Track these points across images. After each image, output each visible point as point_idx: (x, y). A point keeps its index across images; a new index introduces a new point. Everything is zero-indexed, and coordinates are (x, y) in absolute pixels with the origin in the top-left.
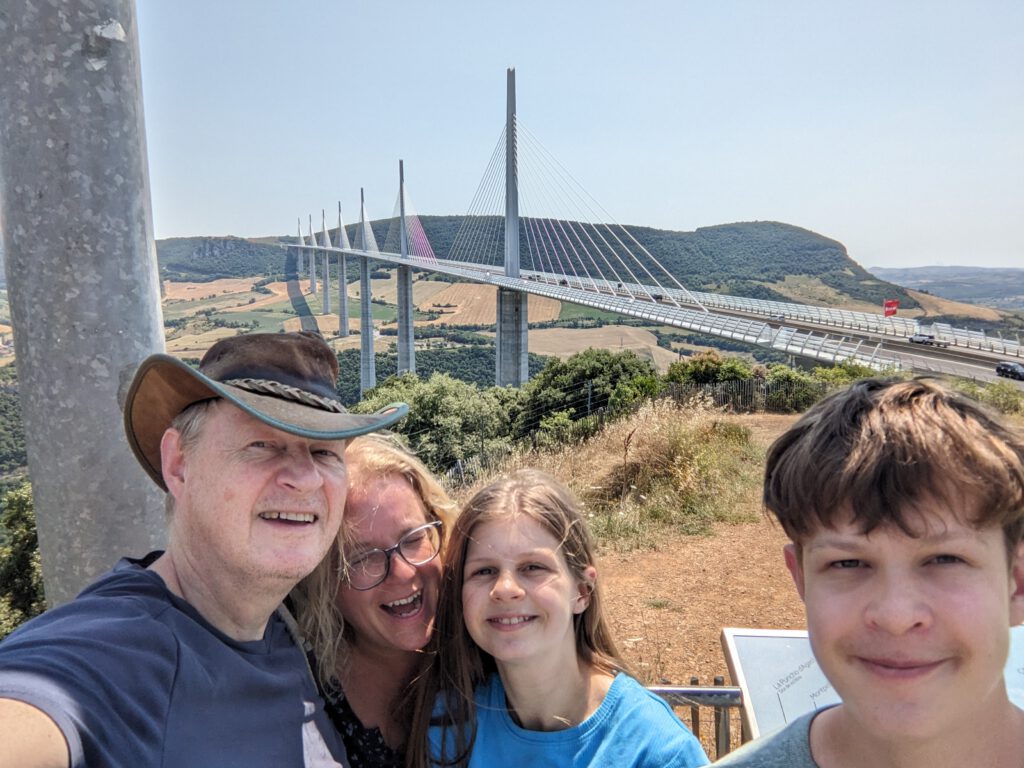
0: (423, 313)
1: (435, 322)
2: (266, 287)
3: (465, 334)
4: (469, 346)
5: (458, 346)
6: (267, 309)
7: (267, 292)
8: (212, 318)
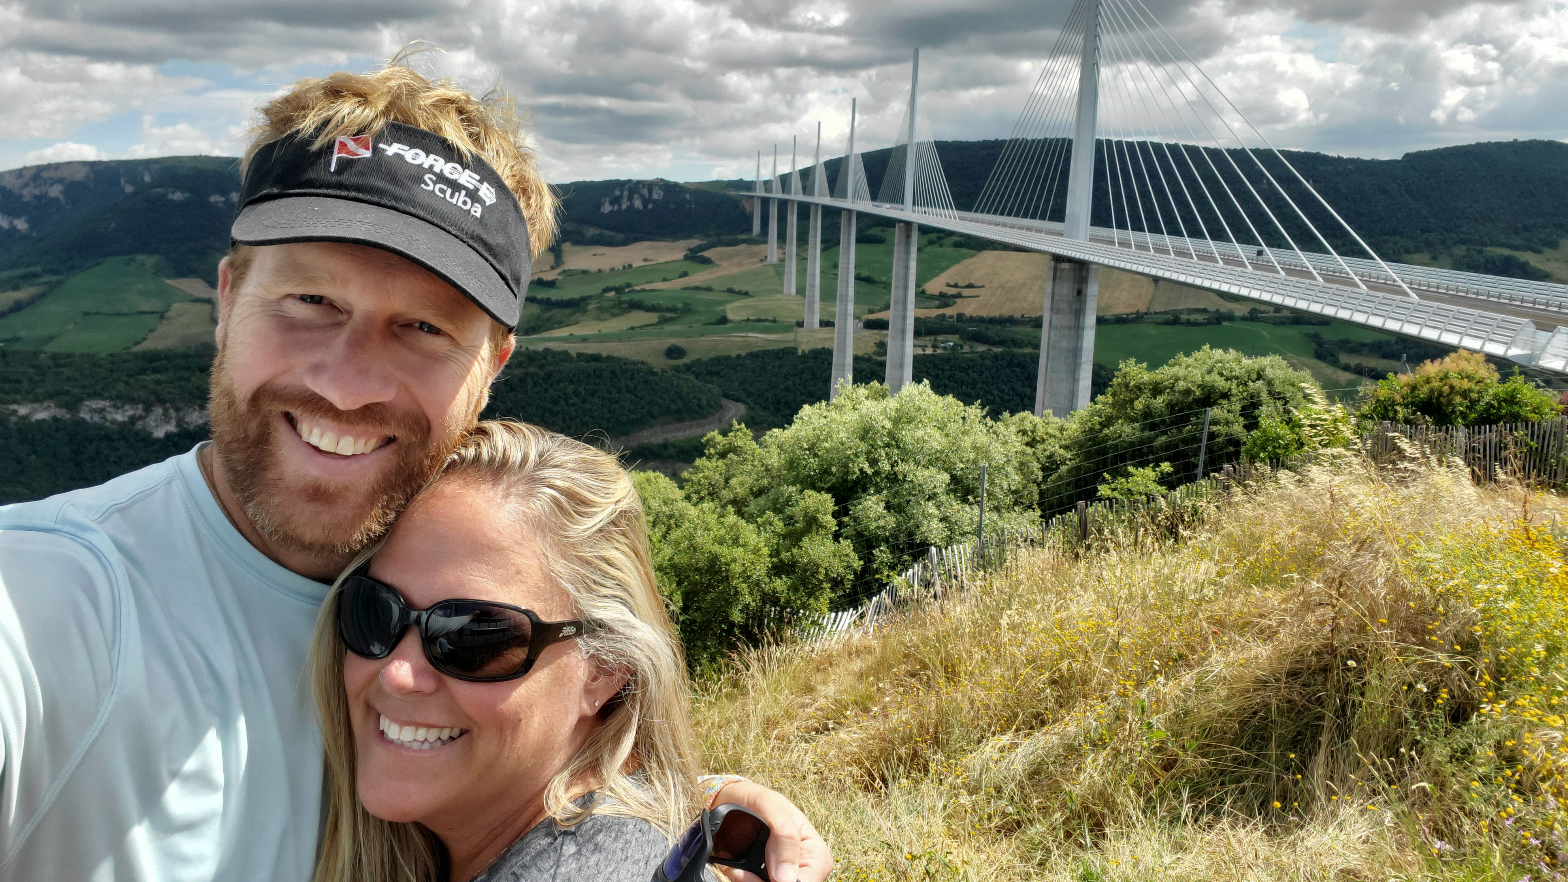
0: (932, 297)
1: (949, 311)
2: (705, 254)
3: (993, 332)
4: (998, 350)
5: (981, 348)
6: (703, 285)
7: (707, 261)
8: (625, 298)
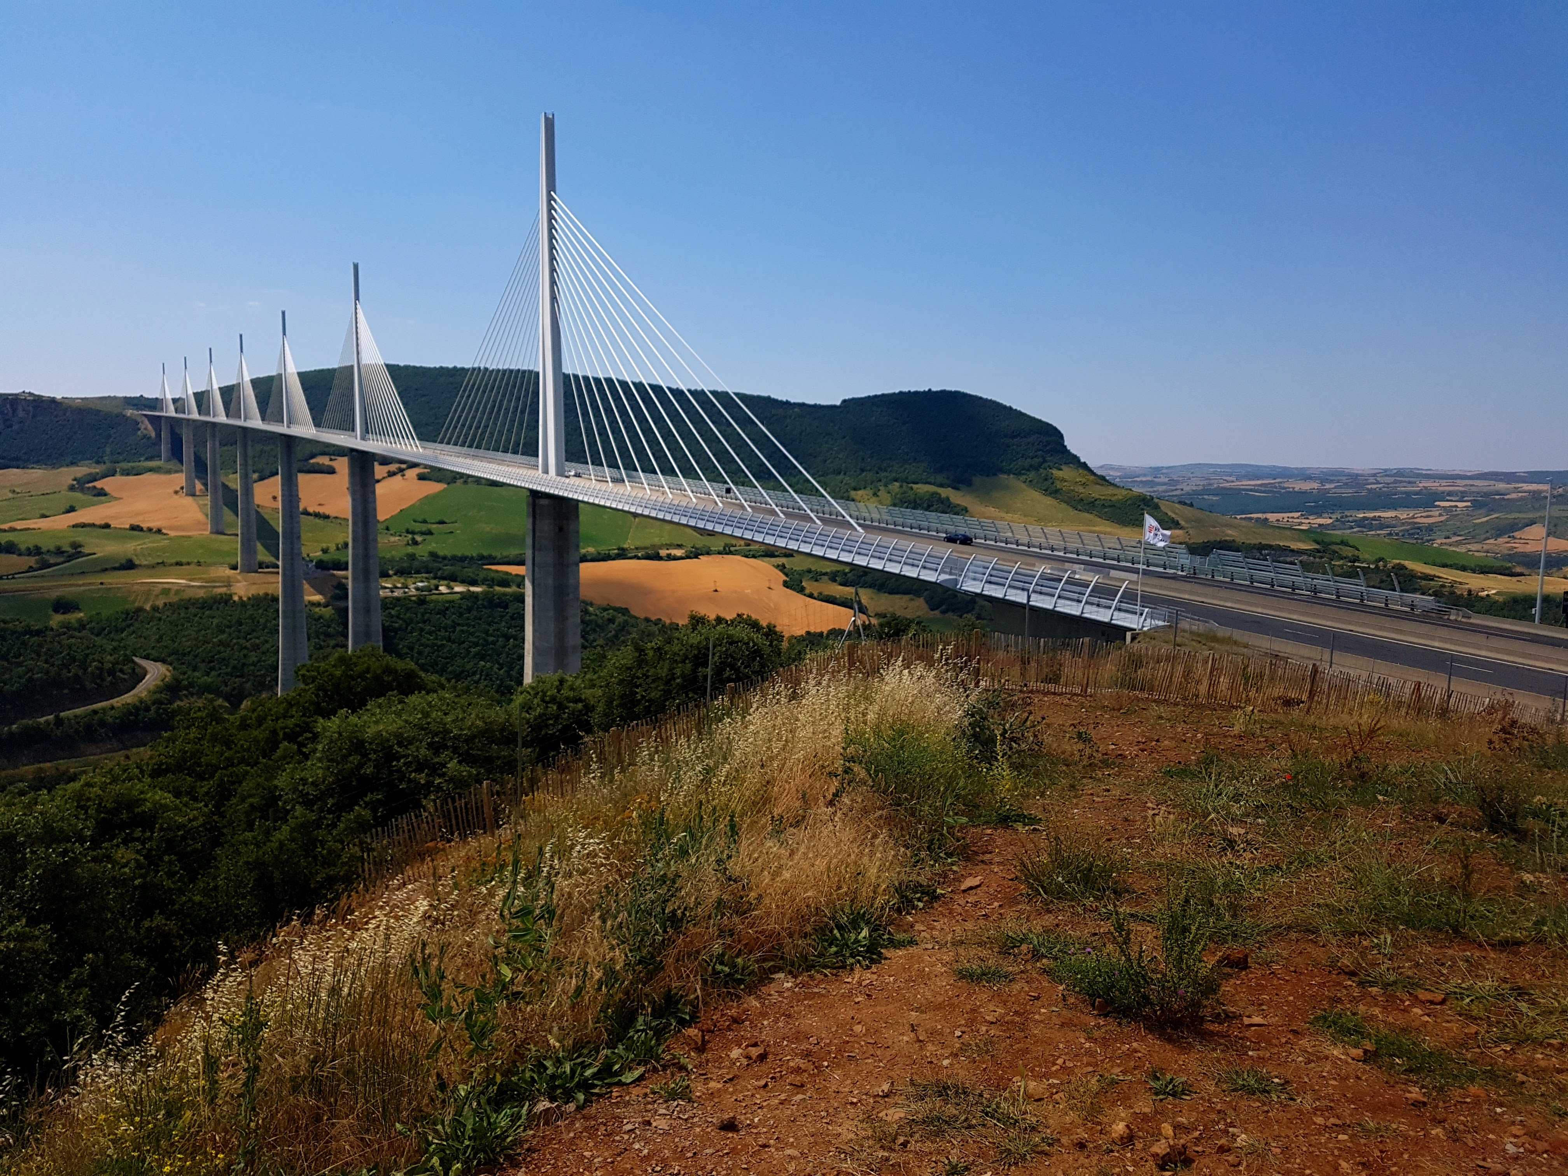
1: (418, 549)
2: (98, 484)
3: (469, 572)
4: (477, 590)
5: (460, 588)
6: (97, 523)
7: (102, 493)
